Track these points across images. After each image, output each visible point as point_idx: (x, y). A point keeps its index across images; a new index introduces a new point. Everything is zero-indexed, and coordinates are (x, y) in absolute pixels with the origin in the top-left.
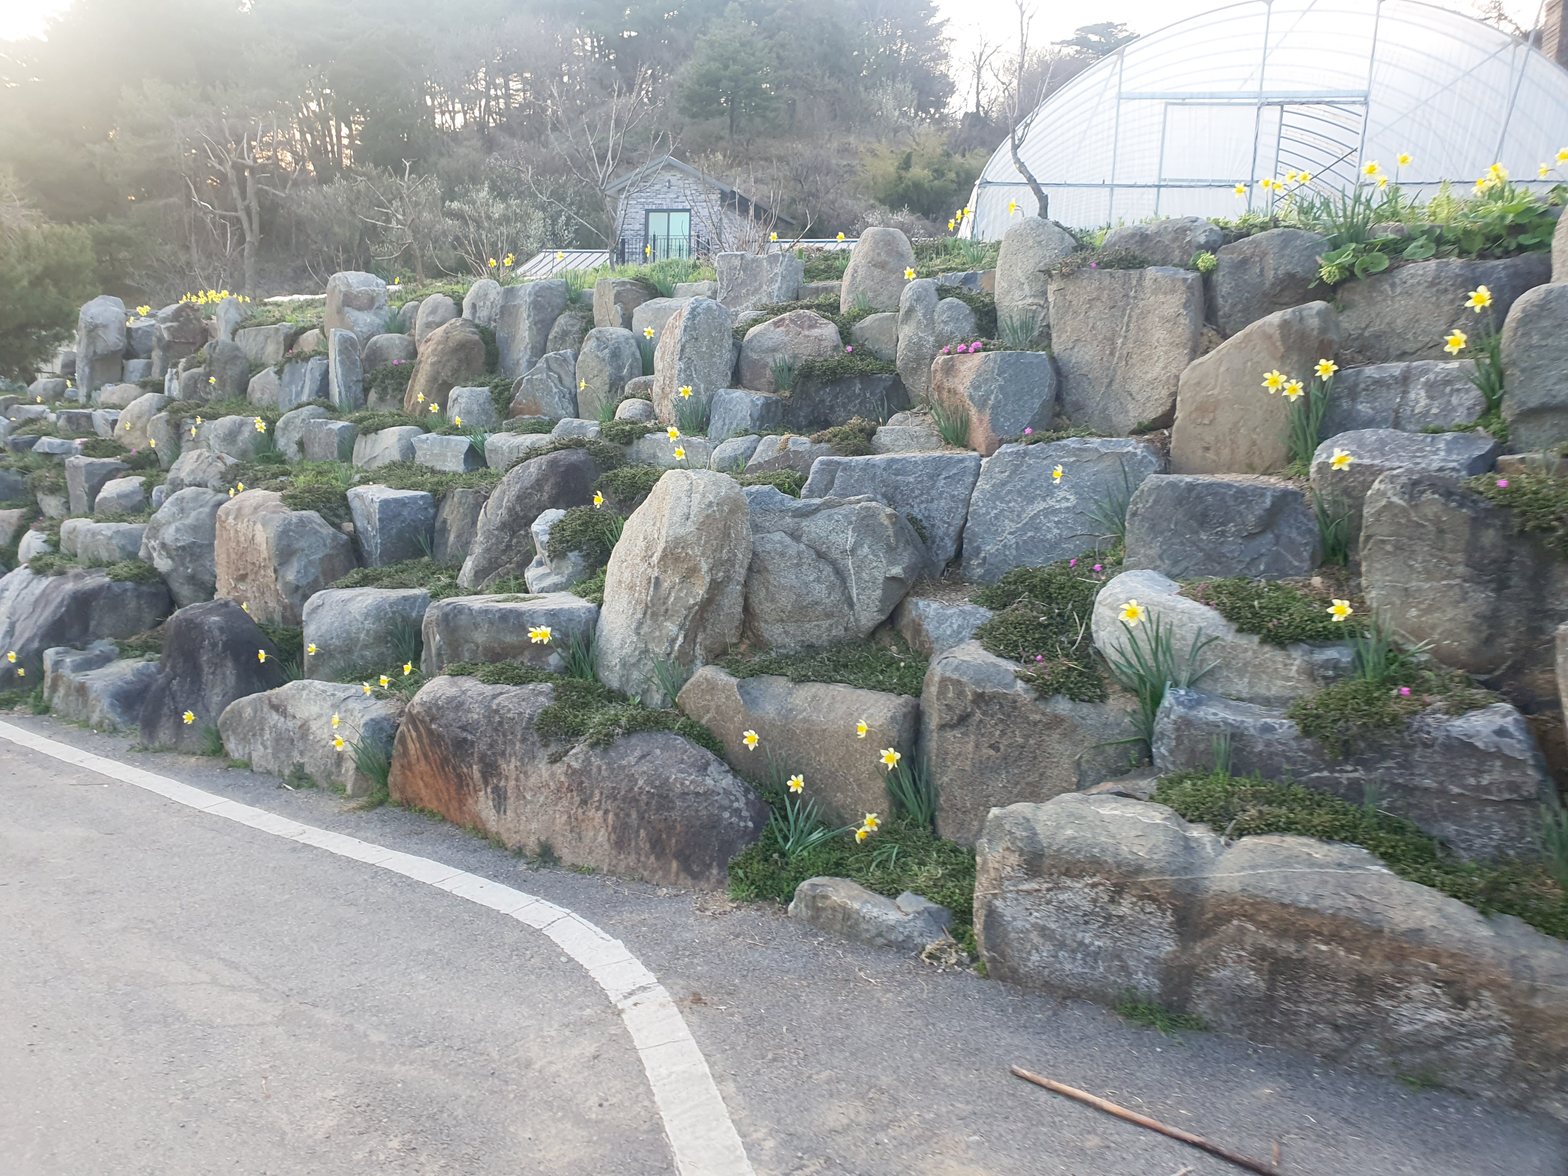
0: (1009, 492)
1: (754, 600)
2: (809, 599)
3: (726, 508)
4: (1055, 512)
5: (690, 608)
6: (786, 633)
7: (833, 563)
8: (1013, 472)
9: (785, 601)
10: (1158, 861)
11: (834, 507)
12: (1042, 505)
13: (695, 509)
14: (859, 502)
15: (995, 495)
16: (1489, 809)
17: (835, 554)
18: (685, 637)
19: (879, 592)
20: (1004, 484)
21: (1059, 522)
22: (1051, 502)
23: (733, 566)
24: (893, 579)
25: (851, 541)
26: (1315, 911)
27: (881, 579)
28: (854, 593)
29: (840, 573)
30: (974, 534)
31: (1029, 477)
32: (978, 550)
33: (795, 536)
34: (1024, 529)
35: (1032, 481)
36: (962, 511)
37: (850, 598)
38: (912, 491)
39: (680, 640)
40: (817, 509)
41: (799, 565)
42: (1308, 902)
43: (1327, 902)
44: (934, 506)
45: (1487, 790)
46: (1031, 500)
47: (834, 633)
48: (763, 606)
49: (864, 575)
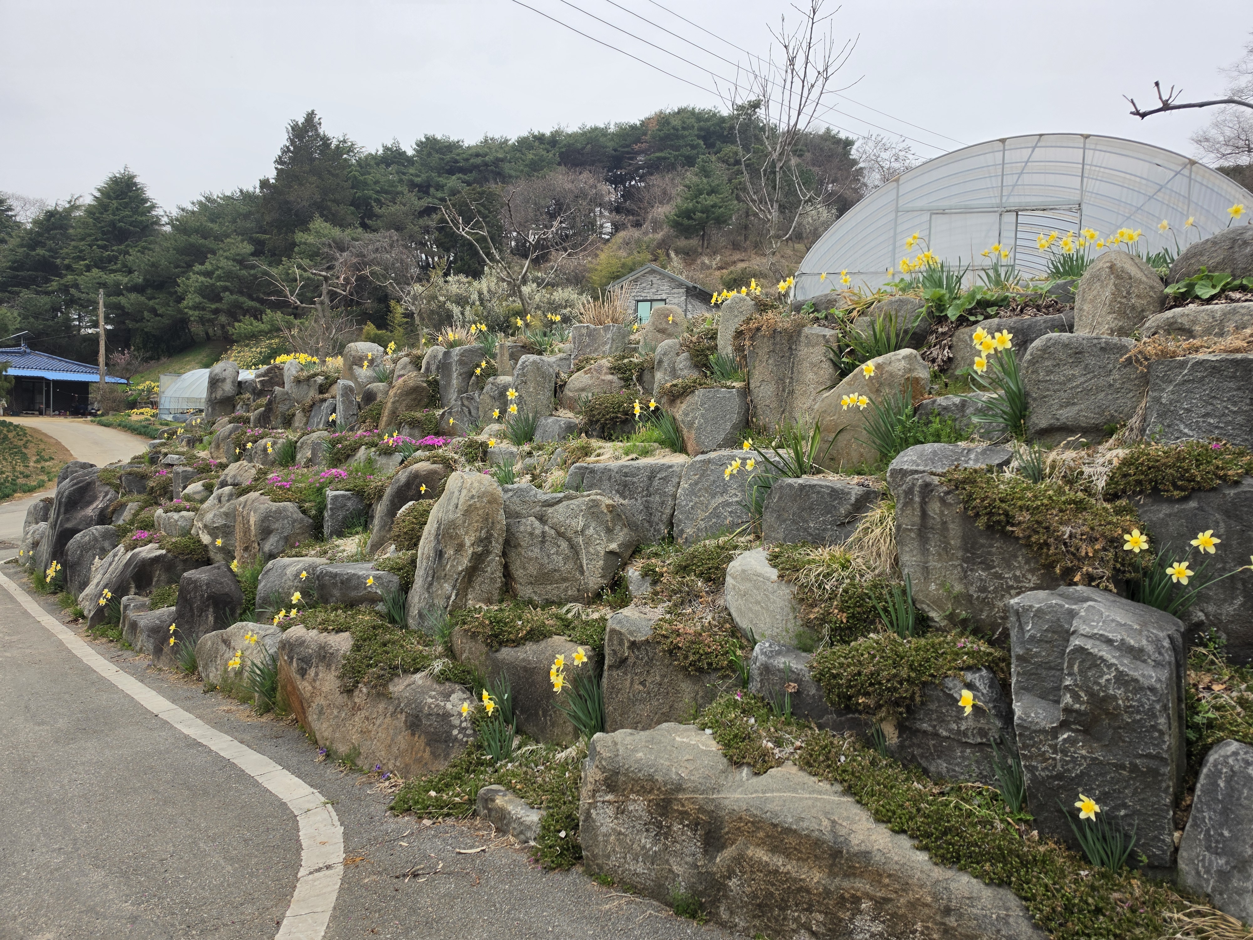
0: (700, 489)
1: (513, 568)
2: (551, 567)
3: (485, 500)
4: (729, 504)
5: (460, 574)
6: (535, 592)
7: (569, 540)
8: (702, 475)
9: (532, 570)
10: (694, 782)
11: (572, 499)
12: (721, 500)
13: (462, 501)
14: (589, 495)
15: (692, 492)
16: (968, 751)
17: (570, 534)
18: (457, 595)
19: (601, 563)
20: (696, 483)
21: (731, 512)
22: (726, 497)
23: (491, 542)
24: (611, 553)
25: (581, 524)
26: (795, 831)
27: (602, 553)
28: (585, 562)
29: (573, 547)
30: (680, 521)
31: (712, 478)
32: (682, 531)
33: (542, 519)
34: (709, 518)
35: (714, 481)
36: (670, 502)
37: (582, 567)
38: (637, 488)
39: (453, 597)
40: (560, 501)
41: (543, 542)
42: (791, 823)
43: (805, 824)
44: (651, 499)
45: (965, 734)
46: (713, 496)
47: (570, 593)
48: (518, 573)
49: (591, 550)
